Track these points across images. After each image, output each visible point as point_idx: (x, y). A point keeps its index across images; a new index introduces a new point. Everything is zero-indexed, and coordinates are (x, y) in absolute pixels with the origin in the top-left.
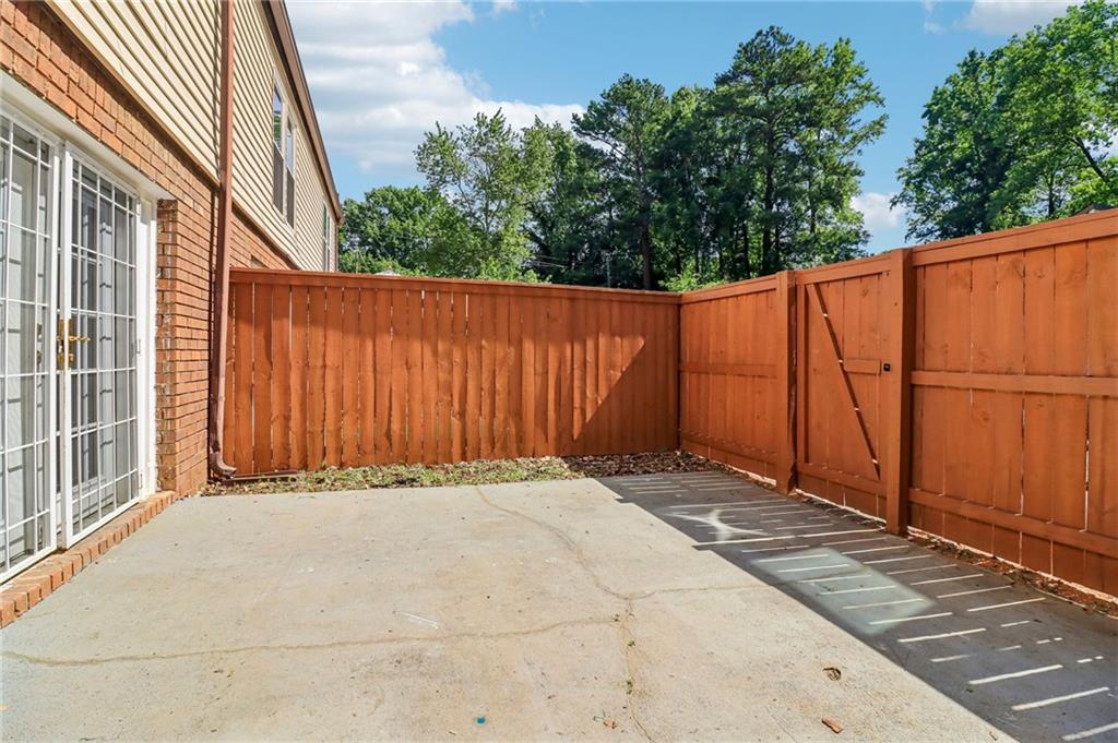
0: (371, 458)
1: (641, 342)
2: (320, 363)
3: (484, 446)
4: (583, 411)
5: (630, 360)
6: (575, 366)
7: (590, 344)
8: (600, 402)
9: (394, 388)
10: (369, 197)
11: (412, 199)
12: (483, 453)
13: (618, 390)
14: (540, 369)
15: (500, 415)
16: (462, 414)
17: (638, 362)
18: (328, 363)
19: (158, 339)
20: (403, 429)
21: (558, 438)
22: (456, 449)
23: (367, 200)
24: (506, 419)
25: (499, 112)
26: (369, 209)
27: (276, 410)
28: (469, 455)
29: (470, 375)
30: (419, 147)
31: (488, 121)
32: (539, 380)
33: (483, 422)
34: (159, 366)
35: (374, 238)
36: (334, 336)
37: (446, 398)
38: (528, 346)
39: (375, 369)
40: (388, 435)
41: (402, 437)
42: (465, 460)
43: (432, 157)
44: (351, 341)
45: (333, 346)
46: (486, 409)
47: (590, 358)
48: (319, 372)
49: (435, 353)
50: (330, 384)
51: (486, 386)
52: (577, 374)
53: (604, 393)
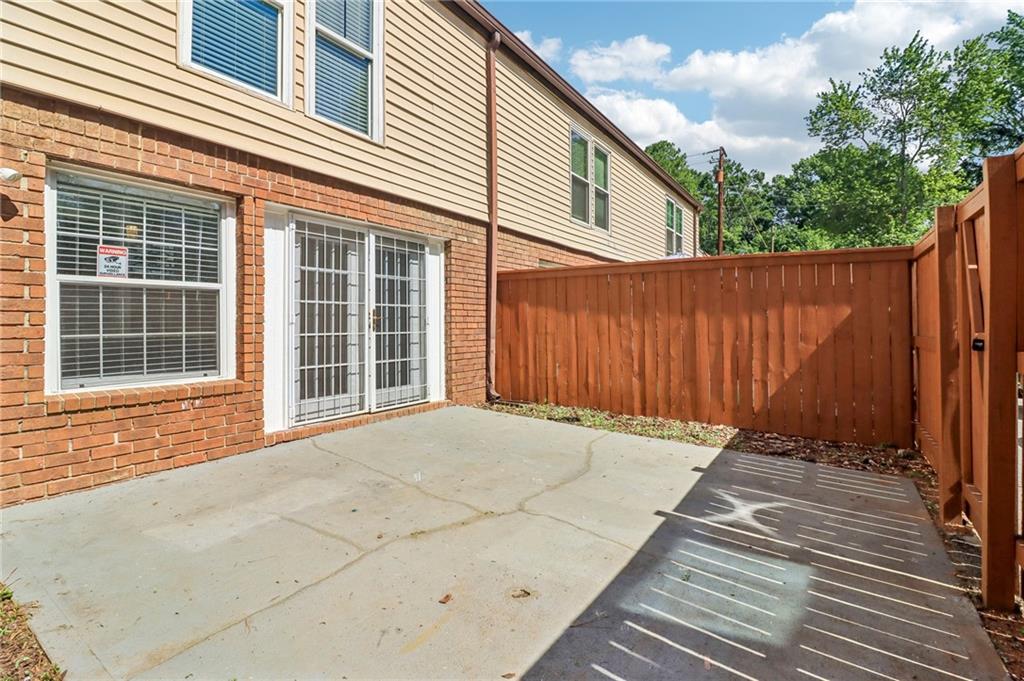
0: (575, 401)
1: (847, 311)
2: (544, 331)
3: (662, 406)
4: (765, 384)
5: (830, 332)
6: (755, 337)
7: (772, 315)
8: (787, 376)
9: (590, 351)
10: (796, 168)
11: (844, 159)
12: (661, 412)
13: (813, 366)
14: (713, 339)
15: (675, 381)
16: (642, 375)
17: (841, 334)
18: (549, 330)
19: (445, 316)
20: (596, 383)
21: (736, 409)
22: (637, 405)
23: (795, 171)
24: (681, 384)
25: (917, 36)
26: (797, 180)
27: (521, 362)
28: (648, 411)
29: (647, 343)
30: (811, 112)
31: (901, 52)
32: (713, 349)
33: (660, 385)
34: (446, 331)
35: (801, 209)
36: (552, 313)
37: (629, 361)
38: (701, 318)
39: (577, 338)
40: (587, 385)
41: (596, 388)
42: (645, 415)
43: (827, 117)
44: (562, 316)
45: (550, 318)
46: (662, 373)
47: (773, 328)
48: (543, 337)
49: (619, 325)
50: (550, 347)
51: (661, 352)
52: (756, 345)
53: (791, 367)
